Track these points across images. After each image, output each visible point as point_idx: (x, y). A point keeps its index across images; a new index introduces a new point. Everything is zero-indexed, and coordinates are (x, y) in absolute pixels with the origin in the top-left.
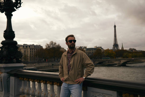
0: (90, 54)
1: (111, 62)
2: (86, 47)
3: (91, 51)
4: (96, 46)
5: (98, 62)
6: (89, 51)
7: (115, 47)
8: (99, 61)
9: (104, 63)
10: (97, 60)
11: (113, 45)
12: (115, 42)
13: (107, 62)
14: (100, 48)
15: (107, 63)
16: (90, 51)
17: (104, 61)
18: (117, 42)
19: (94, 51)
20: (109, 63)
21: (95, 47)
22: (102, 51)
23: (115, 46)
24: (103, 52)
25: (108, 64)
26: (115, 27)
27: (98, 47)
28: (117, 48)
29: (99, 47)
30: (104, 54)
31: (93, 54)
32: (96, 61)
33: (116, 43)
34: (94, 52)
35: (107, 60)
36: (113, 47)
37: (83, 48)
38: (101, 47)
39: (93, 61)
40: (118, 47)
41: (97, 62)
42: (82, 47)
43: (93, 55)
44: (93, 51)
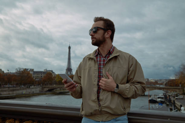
0: (37, 79)
1: (64, 90)
2: (33, 70)
3: (39, 75)
4: (46, 69)
5: (47, 89)
6: (37, 75)
7: (68, 72)
8: (49, 88)
9: (55, 90)
10: (47, 86)
11: (66, 70)
12: (68, 66)
13: (59, 89)
14: (51, 72)
15: (58, 90)
16: (38, 75)
17: (55, 88)
18: (71, 67)
19: (43, 75)
20: (60, 90)
21: (44, 70)
22: (54, 76)
23: (68, 70)
24: (54, 77)
25: (60, 91)
27: (48, 71)
28: (71, 73)
29: (49, 71)
30: (56, 79)
31: (41, 79)
32: (45, 87)
33: (69, 67)
34: (43, 77)
35: (59, 87)
36: (66, 71)
37: (29, 70)
38: (52, 71)
39: (42, 87)
40: (71, 72)
41: (46, 88)
42: (28, 69)
43: (41, 80)
44: (41, 75)
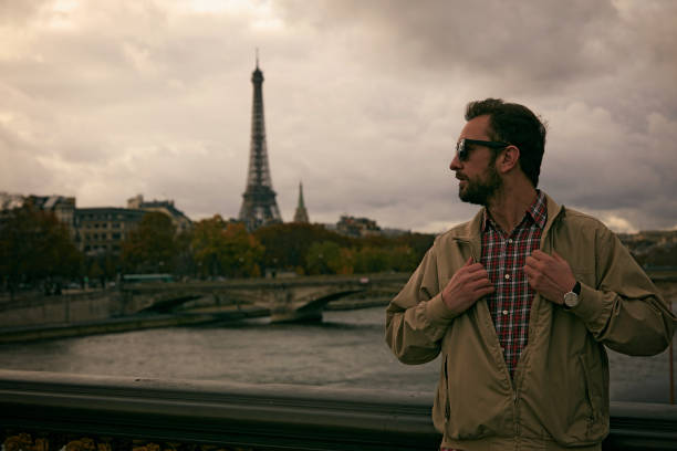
0: (96, 247)
1: (235, 303)
2: (71, 202)
3: (105, 226)
4: (140, 197)
5: (151, 302)
6: (93, 230)
7: (254, 206)
8: (159, 296)
9: (192, 303)
11: (246, 196)
12: (254, 175)
13: (208, 299)
14: (164, 210)
15: (207, 306)
16: (100, 230)
17: (187, 294)
18: (268, 178)
19: (122, 225)
20: (218, 303)
21: (130, 201)
22: (179, 230)
23: (255, 200)
24: (182, 237)
25: (214, 310)
26: (258, 78)
27: (149, 205)
28: (268, 213)
29: (155, 204)
30: (191, 247)
31: (116, 248)
32: (136, 293)
33: (259, 180)
34: (123, 237)
35: (208, 290)
36: (244, 205)
37: (49, 204)
38: (169, 205)
39: (123, 290)
40: (273, 209)
41: (143, 297)
42: (45, 199)
43: (116, 253)
44: (116, 230)
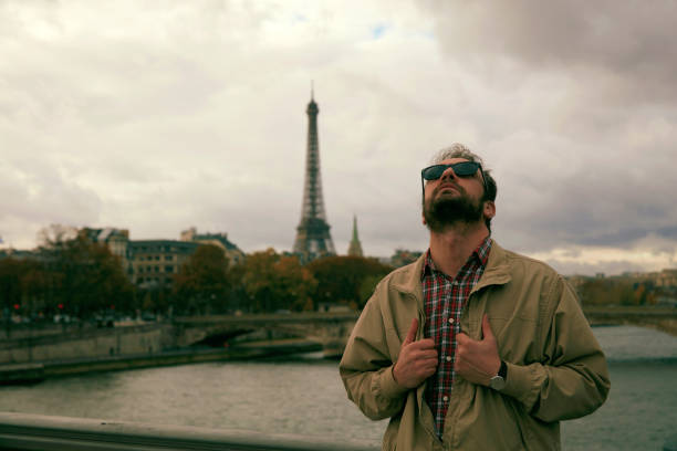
0: (149, 280)
1: (287, 337)
2: (124, 234)
3: (158, 258)
4: (193, 230)
5: (202, 335)
6: (146, 263)
7: (308, 239)
8: (210, 329)
9: (244, 337)
10: (199, 319)
11: (300, 229)
12: (309, 208)
13: (260, 333)
14: (217, 243)
15: (258, 340)
16: (153, 263)
17: (240, 327)
18: (323, 211)
19: (175, 258)
20: (270, 337)
21: (184, 233)
22: (232, 263)
23: (309, 233)
24: (235, 270)
25: (266, 344)
26: (313, 110)
27: (201, 237)
28: (322, 246)
29: (209, 237)
30: (244, 280)
31: (169, 280)
32: (188, 326)
33: (313, 213)
34: (175, 270)
35: (261, 324)
36: (298, 238)
37: (103, 236)
38: (222, 238)
39: (174, 323)
40: (327, 242)
41: (195, 331)
42: (99, 231)
43: (169, 286)
44: (169, 262)
